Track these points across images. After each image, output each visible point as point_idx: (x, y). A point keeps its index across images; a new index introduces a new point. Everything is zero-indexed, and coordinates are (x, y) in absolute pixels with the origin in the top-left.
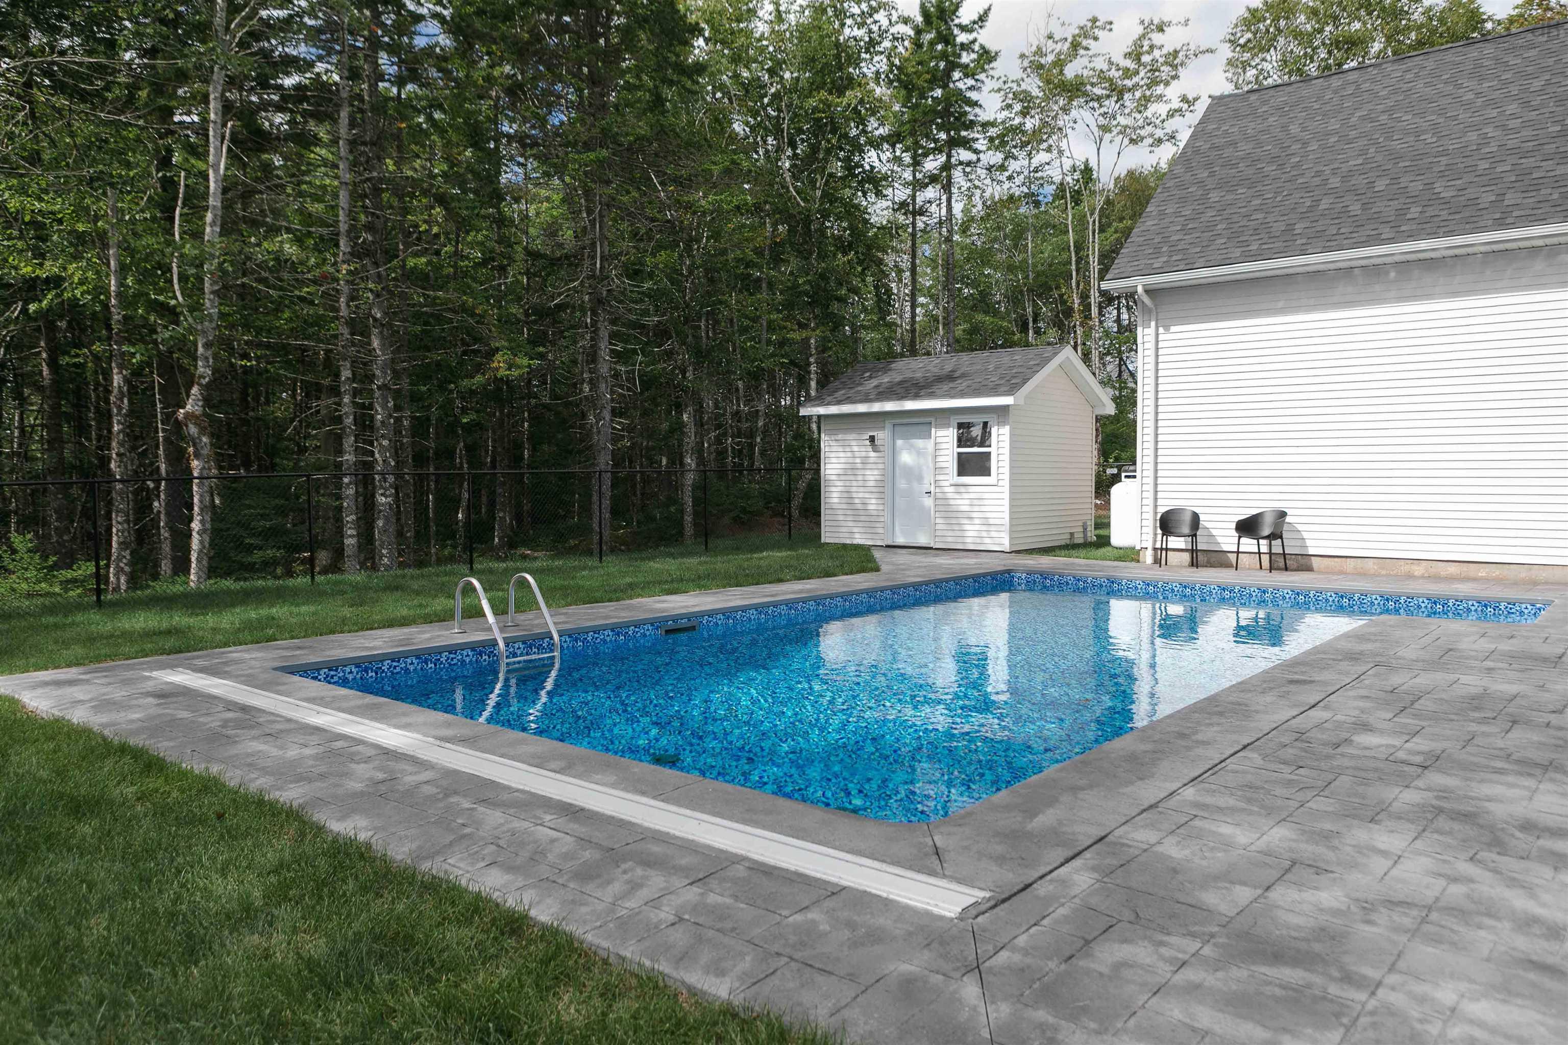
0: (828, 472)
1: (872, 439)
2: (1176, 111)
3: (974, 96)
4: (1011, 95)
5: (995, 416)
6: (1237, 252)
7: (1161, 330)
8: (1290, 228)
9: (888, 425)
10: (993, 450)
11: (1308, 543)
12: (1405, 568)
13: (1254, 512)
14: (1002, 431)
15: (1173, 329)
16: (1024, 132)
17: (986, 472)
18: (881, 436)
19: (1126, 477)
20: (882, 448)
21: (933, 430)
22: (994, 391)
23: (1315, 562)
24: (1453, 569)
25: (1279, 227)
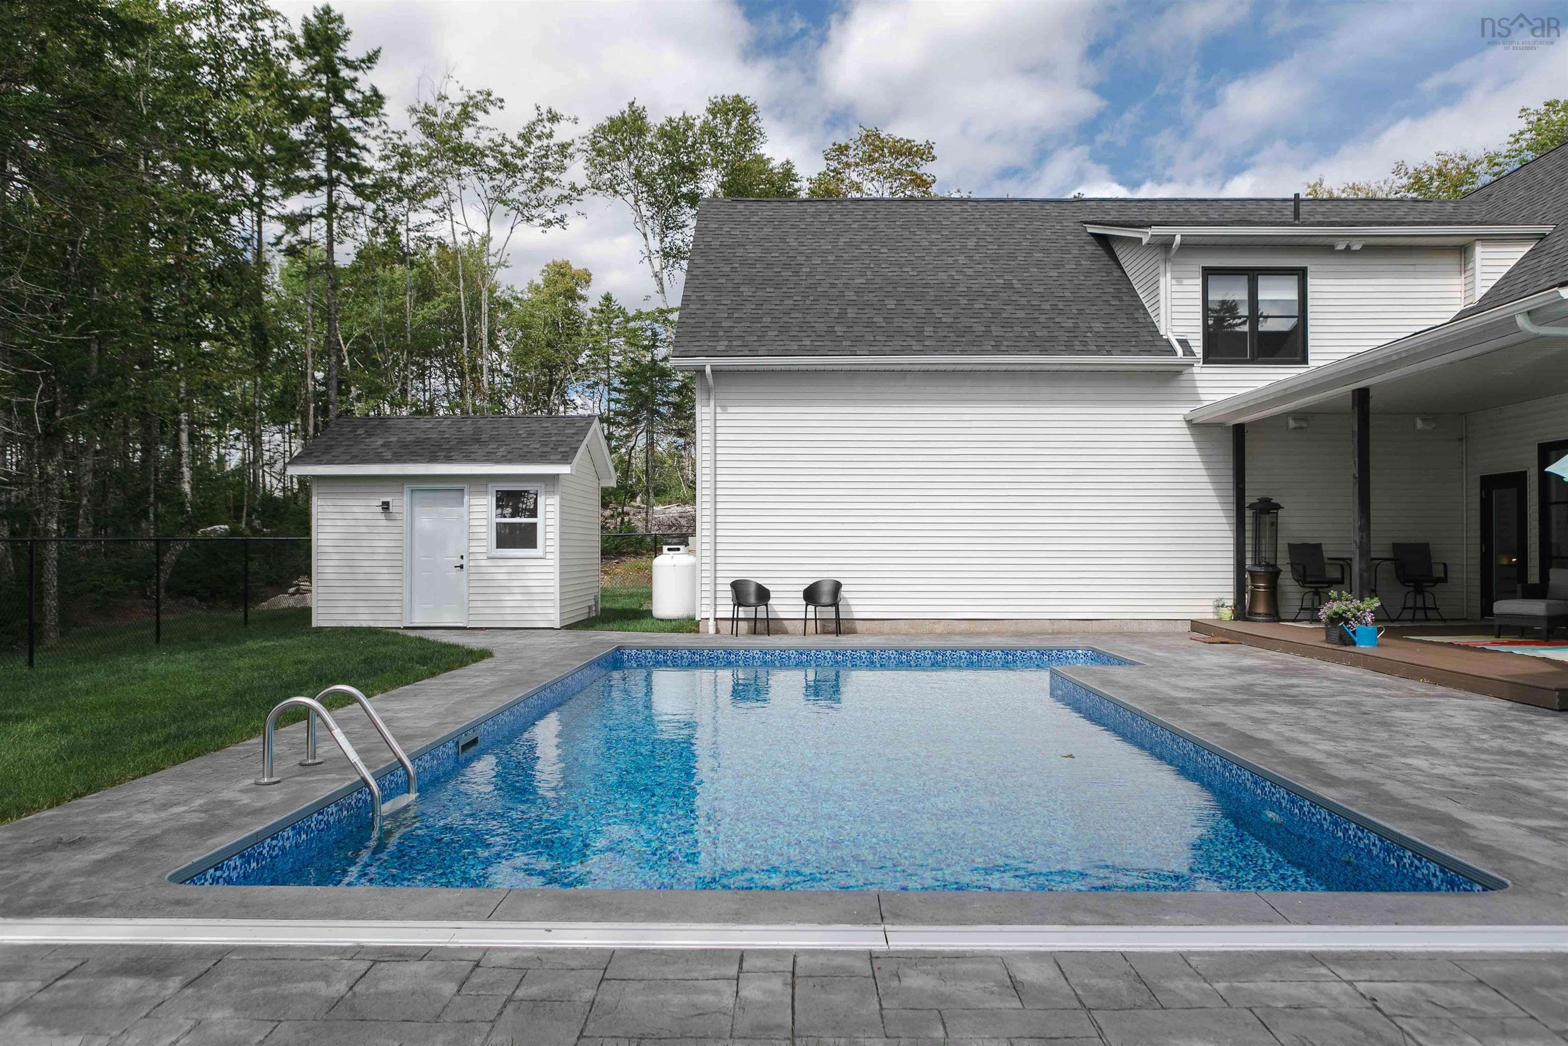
0: (320, 543)
1: (386, 506)
2: (566, 197)
3: (359, 139)
4: (390, 147)
5: (543, 485)
6: (794, 346)
7: (719, 410)
8: (831, 330)
9: (407, 488)
10: (539, 520)
11: (854, 609)
12: (929, 626)
13: (811, 582)
14: (549, 501)
15: (730, 410)
16: (399, 187)
17: (533, 544)
18: (400, 502)
19: (669, 550)
20: (398, 517)
21: (466, 498)
22: (543, 458)
23: (859, 626)
24: (964, 626)
25: (821, 328)
